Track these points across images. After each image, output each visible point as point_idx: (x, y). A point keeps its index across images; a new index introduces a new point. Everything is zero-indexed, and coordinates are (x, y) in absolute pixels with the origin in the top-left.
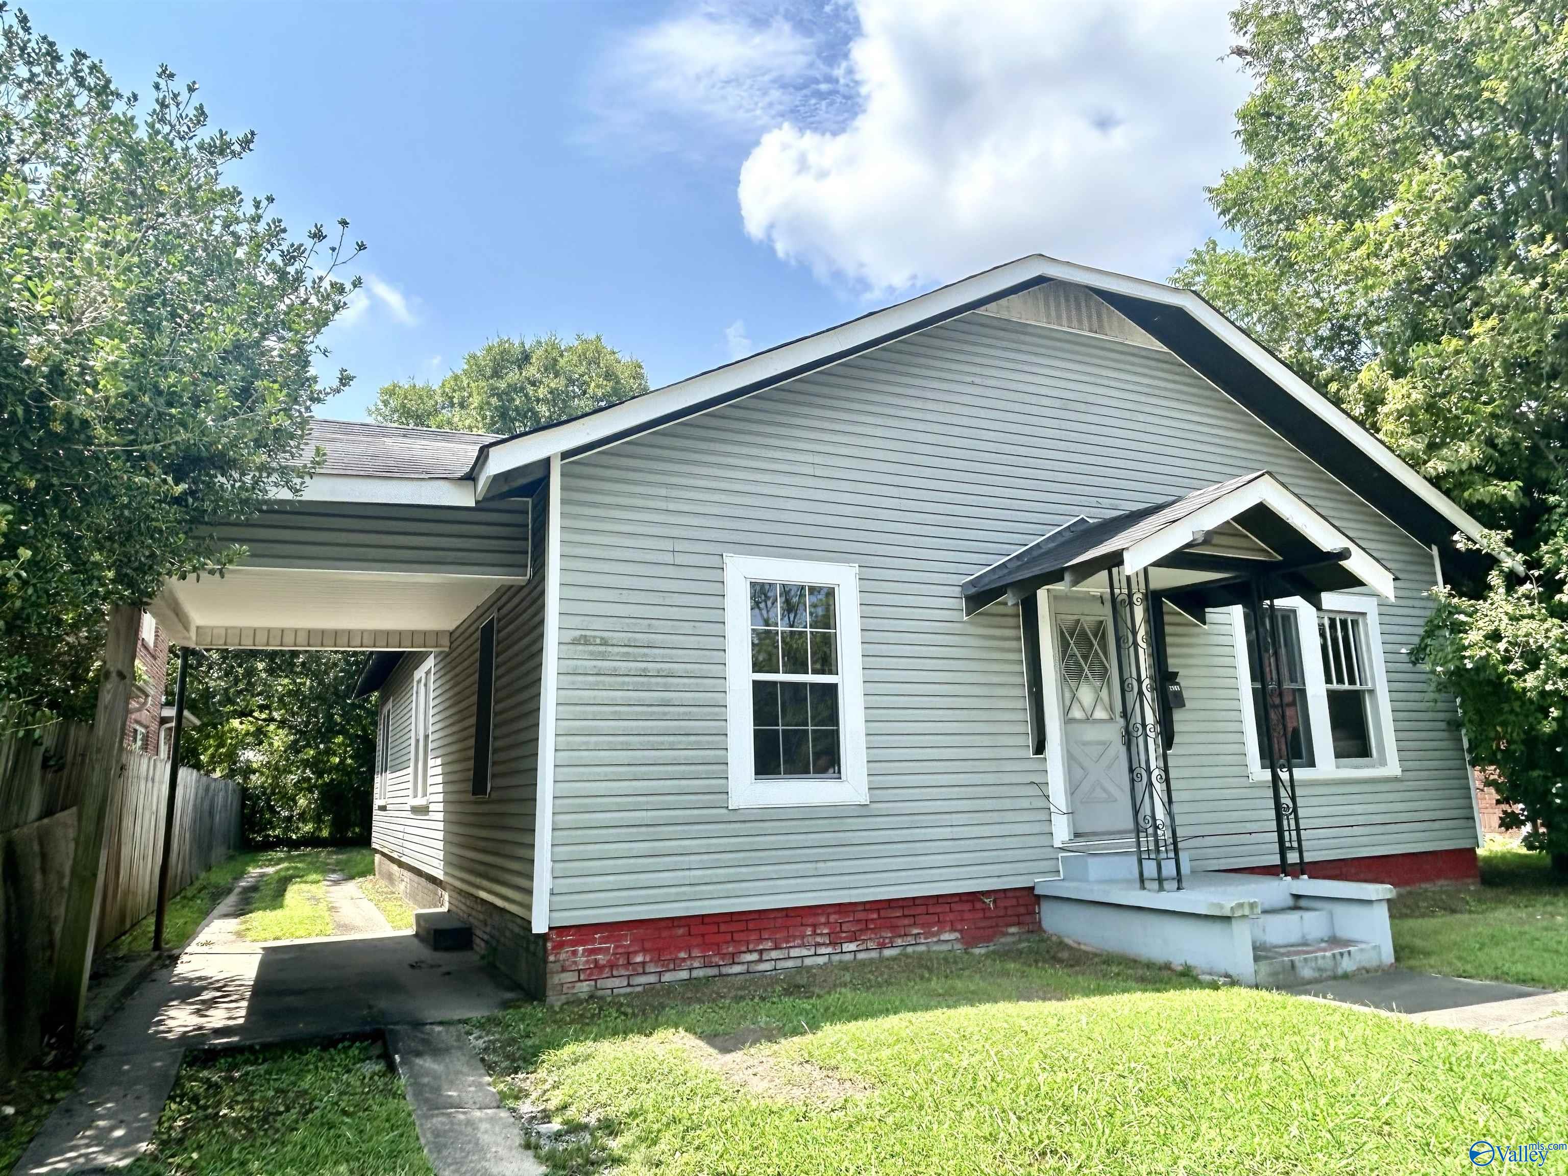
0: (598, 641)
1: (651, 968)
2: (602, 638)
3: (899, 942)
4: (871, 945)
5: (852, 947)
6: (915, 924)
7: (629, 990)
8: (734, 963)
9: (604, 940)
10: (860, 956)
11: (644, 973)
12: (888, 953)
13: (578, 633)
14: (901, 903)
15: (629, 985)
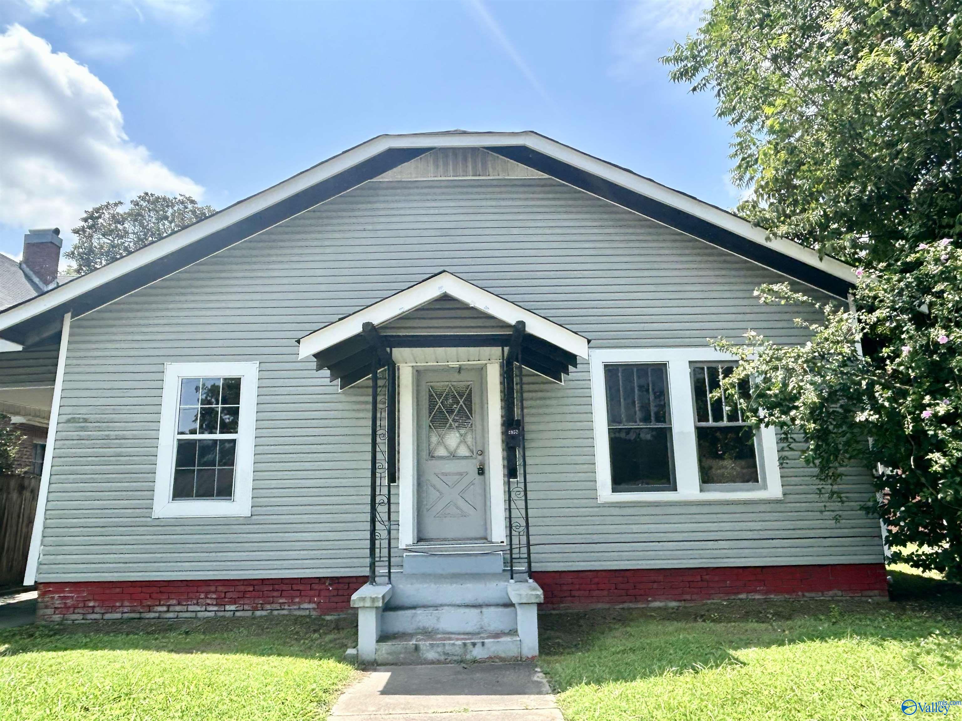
0: (81, 420)
1: (97, 610)
2: (84, 419)
3: (268, 607)
4: (246, 607)
5: (233, 607)
6: (281, 596)
7: (83, 621)
8: (149, 612)
9: (71, 592)
10: (238, 614)
11: (93, 613)
12: (258, 613)
13: (70, 416)
14: (271, 582)
15: (83, 619)
